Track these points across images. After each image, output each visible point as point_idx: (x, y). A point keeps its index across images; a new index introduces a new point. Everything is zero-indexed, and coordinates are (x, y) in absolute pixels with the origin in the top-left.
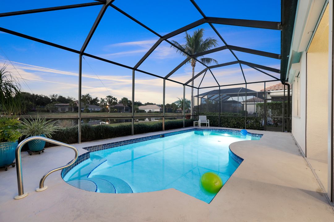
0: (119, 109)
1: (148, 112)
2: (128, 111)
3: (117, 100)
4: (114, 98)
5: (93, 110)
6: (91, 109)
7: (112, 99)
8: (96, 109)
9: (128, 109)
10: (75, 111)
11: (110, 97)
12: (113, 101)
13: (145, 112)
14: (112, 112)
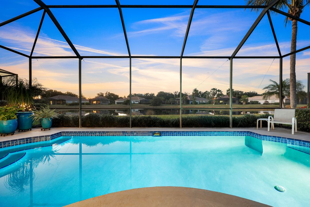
0: (225, 101)
1: (264, 104)
2: (235, 102)
3: (221, 92)
4: (219, 90)
5: (201, 102)
6: (199, 101)
7: (216, 91)
8: (204, 102)
9: (235, 101)
10: (187, 103)
11: (214, 89)
12: (218, 92)
13: (260, 103)
14: (217, 104)
